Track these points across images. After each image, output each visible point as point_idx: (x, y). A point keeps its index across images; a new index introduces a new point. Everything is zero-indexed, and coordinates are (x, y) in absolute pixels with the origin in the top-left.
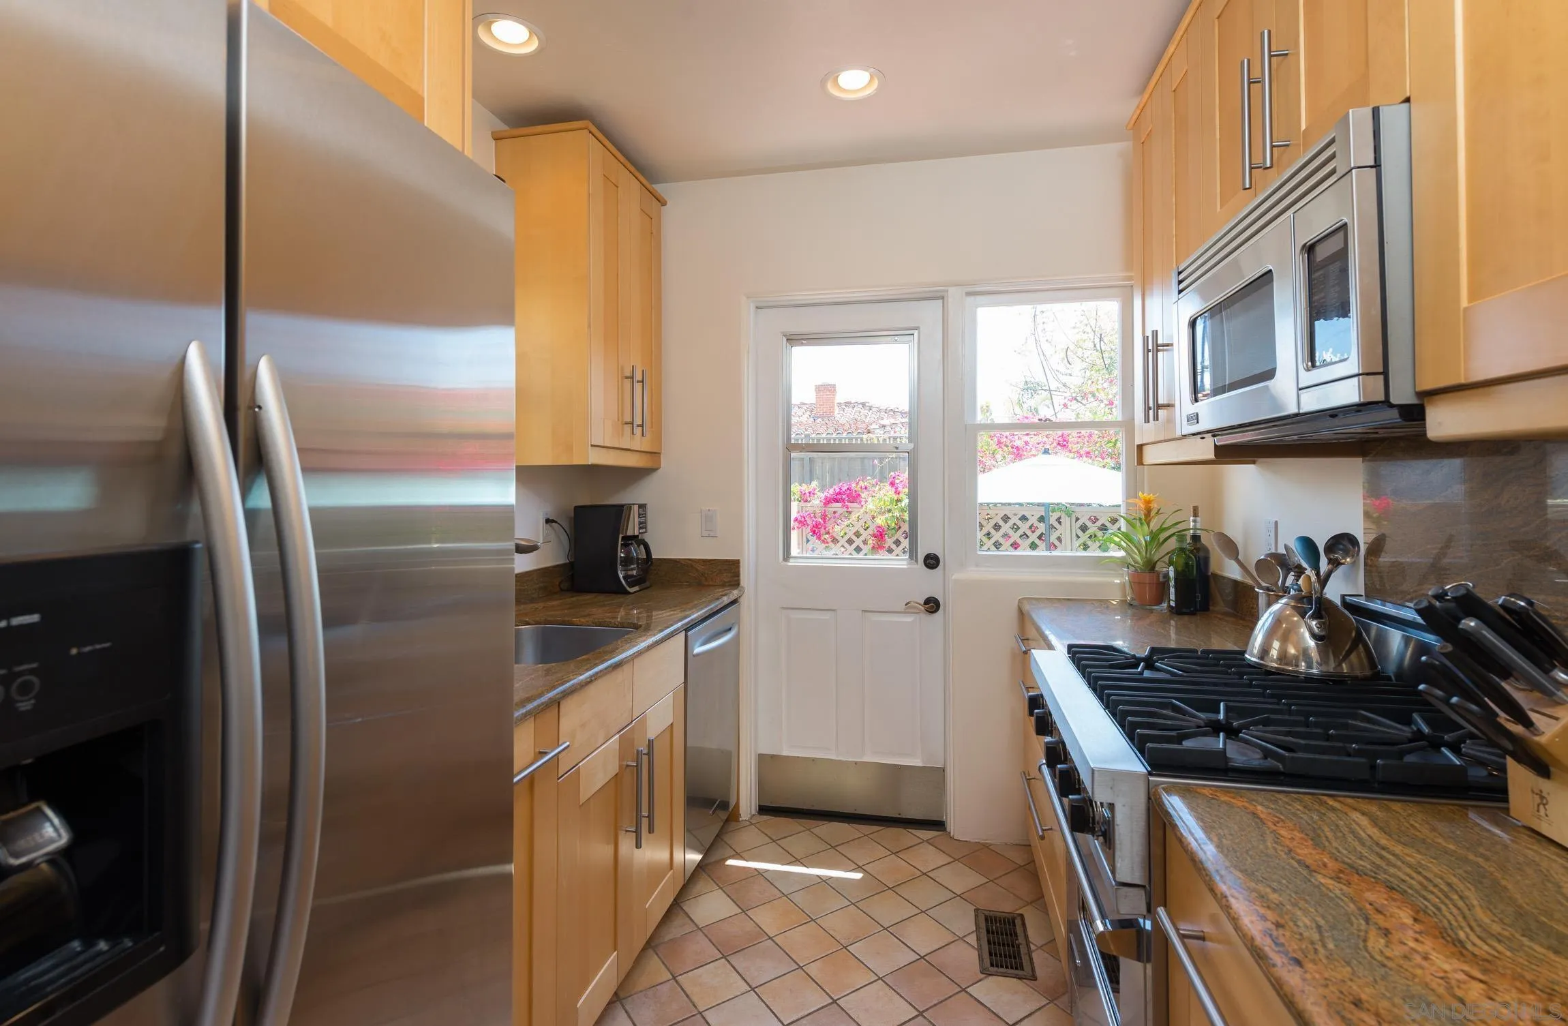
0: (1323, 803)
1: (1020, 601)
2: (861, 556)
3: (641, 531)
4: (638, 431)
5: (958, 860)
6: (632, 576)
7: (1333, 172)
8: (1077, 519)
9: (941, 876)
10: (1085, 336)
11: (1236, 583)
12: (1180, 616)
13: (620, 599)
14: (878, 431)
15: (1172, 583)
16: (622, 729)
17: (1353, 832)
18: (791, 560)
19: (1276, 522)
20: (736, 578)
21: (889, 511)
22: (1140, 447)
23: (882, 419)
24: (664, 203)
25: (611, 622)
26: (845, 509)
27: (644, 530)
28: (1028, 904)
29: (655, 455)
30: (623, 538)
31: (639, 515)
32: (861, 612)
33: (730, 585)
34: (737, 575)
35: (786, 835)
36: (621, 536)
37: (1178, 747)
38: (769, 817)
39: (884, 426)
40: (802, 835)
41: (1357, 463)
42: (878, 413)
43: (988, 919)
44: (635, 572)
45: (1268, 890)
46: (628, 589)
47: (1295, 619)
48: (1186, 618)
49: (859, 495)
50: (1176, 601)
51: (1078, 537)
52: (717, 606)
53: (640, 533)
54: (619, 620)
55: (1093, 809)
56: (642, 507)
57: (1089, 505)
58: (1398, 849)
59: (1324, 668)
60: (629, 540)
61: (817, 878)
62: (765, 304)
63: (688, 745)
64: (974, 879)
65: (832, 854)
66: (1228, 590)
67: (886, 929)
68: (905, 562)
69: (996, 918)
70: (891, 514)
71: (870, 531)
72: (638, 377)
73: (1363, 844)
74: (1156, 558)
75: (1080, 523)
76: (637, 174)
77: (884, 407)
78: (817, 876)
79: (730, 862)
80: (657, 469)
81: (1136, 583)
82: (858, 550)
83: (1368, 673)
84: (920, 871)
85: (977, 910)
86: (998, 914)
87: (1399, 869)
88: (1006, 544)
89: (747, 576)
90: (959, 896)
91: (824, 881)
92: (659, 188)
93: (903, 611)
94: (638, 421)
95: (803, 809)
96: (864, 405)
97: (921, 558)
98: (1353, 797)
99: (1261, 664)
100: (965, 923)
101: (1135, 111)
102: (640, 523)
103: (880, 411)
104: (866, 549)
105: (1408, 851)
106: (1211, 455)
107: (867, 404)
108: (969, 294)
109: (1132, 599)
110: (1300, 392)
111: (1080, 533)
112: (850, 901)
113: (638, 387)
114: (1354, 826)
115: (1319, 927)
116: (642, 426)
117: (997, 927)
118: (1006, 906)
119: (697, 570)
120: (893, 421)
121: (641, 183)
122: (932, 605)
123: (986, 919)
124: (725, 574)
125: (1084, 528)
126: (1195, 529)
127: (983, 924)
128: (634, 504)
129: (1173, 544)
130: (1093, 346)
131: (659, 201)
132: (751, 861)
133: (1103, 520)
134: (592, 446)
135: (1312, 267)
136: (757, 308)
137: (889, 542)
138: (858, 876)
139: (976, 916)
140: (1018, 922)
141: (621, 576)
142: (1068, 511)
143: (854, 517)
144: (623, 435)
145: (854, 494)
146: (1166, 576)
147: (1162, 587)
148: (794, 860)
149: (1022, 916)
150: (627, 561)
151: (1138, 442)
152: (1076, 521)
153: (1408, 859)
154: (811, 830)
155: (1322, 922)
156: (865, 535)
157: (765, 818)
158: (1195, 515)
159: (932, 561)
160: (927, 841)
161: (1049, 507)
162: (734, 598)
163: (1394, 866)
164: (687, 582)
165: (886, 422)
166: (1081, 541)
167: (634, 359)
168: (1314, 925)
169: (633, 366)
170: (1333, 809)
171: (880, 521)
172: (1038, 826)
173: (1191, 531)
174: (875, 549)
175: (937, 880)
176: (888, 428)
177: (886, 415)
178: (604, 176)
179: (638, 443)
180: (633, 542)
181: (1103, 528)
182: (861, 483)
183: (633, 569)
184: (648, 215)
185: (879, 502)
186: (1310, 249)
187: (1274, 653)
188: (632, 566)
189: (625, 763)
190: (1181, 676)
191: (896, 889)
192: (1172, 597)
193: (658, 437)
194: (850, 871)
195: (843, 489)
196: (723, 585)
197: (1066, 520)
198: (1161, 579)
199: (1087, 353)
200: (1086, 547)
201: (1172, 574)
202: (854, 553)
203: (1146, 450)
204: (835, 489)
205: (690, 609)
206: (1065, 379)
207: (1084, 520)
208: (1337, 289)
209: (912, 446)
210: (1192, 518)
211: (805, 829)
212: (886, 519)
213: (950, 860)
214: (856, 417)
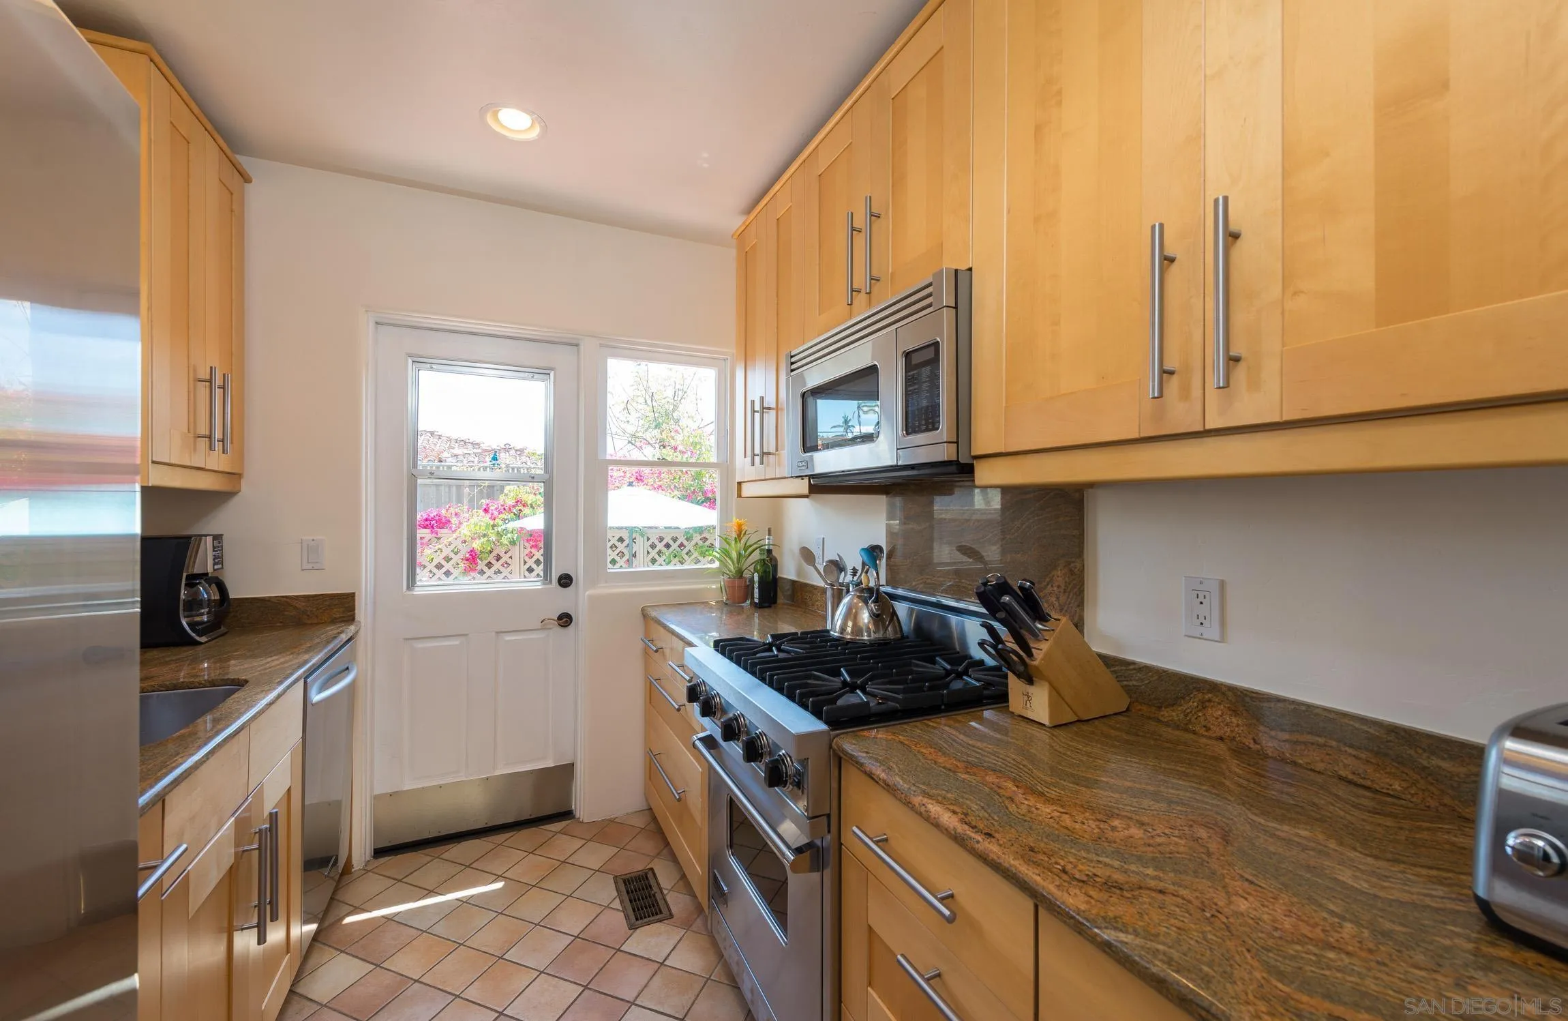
0: (928, 726)
1: (643, 610)
2: (450, 580)
3: (216, 567)
4: (218, 446)
5: (590, 840)
6: (202, 623)
7: (930, 305)
8: (648, 539)
9: (580, 859)
10: (639, 393)
11: (793, 582)
12: (761, 610)
13: (187, 652)
14: (450, 459)
15: (756, 585)
16: (237, 811)
17: (954, 740)
18: (416, 589)
19: (824, 539)
20: (351, 613)
21: (484, 536)
22: (740, 484)
23: (453, 448)
24: (247, 179)
25: (193, 683)
26: (434, 535)
27: (220, 566)
28: (654, 857)
29: (235, 476)
30: (188, 577)
31: (214, 547)
32: (494, 634)
33: (344, 621)
34: (352, 609)
35: (412, 871)
36: (185, 575)
37: (834, 706)
38: (387, 858)
39: (456, 455)
40: (430, 865)
41: (883, 499)
42: (449, 443)
43: (627, 882)
44: (205, 618)
45: (944, 792)
46: (198, 638)
47: (860, 604)
48: (766, 610)
49: (449, 521)
50: (759, 599)
51: (648, 552)
52: (335, 646)
53: (214, 570)
54: (206, 677)
55: (785, 766)
56: (218, 538)
57: (656, 528)
58: (979, 744)
59: (877, 636)
60: (198, 579)
61: (456, 901)
62: (386, 321)
63: (307, 803)
64: (608, 851)
65: (471, 871)
66: (788, 587)
67: (538, 925)
68: (539, 583)
69: (632, 878)
70: (486, 539)
71: (460, 555)
72: (218, 381)
73: (963, 747)
74: (744, 567)
75: (650, 542)
76: (217, 136)
77: (454, 437)
78: (457, 899)
79: (348, 920)
80: (238, 493)
81: (730, 587)
82: (448, 573)
83: (899, 636)
84: (559, 860)
85: (615, 878)
86: (632, 875)
87: (989, 758)
88: (621, 562)
89: (363, 610)
90: (598, 871)
91: (466, 902)
92: (242, 160)
93: (540, 628)
94: (218, 434)
95: (428, 839)
96: (432, 434)
97: (555, 577)
98: (938, 718)
99: (842, 637)
100: (607, 892)
101: (741, 226)
102: (215, 558)
103: (450, 440)
104: (456, 573)
105: (985, 744)
106: (806, 491)
107: (436, 433)
108: (601, 346)
109: (727, 599)
110: (899, 451)
111: (650, 550)
112: (496, 912)
113: (219, 392)
114: (952, 736)
115: (983, 808)
116: (223, 441)
117: (634, 886)
118: (638, 866)
119: (295, 608)
120: (466, 451)
121: (220, 148)
122: (565, 620)
123: (625, 882)
124: (335, 610)
125: (653, 546)
126: (769, 545)
127: (623, 888)
128: (206, 536)
129: (756, 556)
130: (644, 401)
131: (242, 176)
132: (374, 910)
133: (667, 540)
134: (153, 462)
135: (909, 367)
136: (377, 323)
137: (481, 565)
138: (499, 885)
139: (616, 883)
140: (650, 875)
141: (184, 623)
142: (642, 532)
143: (445, 541)
144: (195, 450)
145: (444, 520)
146: (752, 580)
147: (749, 589)
148: (427, 892)
149: (652, 869)
150: (194, 604)
151: (738, 480)
152: (648, 541)
153: (987, 749)
154: (441, 857)
155: (982, 804)
156: (456, 559)
157: (382, 860)
158: (769, 534)
159: (565, 581)
160: (559, 832)
161: (631, 530)
162: (350, 635)
163: (987, 757)
164: (281, 622)
165: (456, 451)
166: (650, 556)
167: (209, 358)
168: (980, 808)
169: (211, 368)
170: (934, 728)
171: (477, 545)
172: (674, 791)
173: (767, 547)
174: (466, 571)
175: (575, 863)
176: (461, 458)
177: (457, 444)
178: (171, 123)
179: (217, 460)
180: (202, 581)
181: (668, 546)
182: (452, 510)
183: (202, 614)
184: (228, 189)
185: (475, 527)
186: (908, 355)
187: (849, 630)
188: (203, 611)
189: (241, 849)
190: (803, 653)
191: (541, 885)
192: (756, 595)
193: (240, 456)
194: (491, 883)
195: (432, 515)
196: (334, 621)
197: (640, 540)
198: (748, 583)
199: (640, 407)
200: (654, 561)
201: (756, 578)
202: (443, 577)
203: (744, 486)
204: (422, 516)
205: (307, 651)
206: (623, 425)
207: (654, 539)
208: (928, 384)
209: (547, 476)
210: (767, 537)
211: (431, 858)
212: (483, 544)
213: (584, 842)
214: (425, 445)
